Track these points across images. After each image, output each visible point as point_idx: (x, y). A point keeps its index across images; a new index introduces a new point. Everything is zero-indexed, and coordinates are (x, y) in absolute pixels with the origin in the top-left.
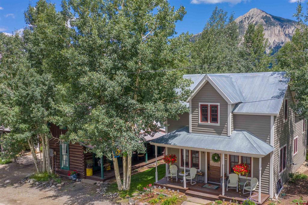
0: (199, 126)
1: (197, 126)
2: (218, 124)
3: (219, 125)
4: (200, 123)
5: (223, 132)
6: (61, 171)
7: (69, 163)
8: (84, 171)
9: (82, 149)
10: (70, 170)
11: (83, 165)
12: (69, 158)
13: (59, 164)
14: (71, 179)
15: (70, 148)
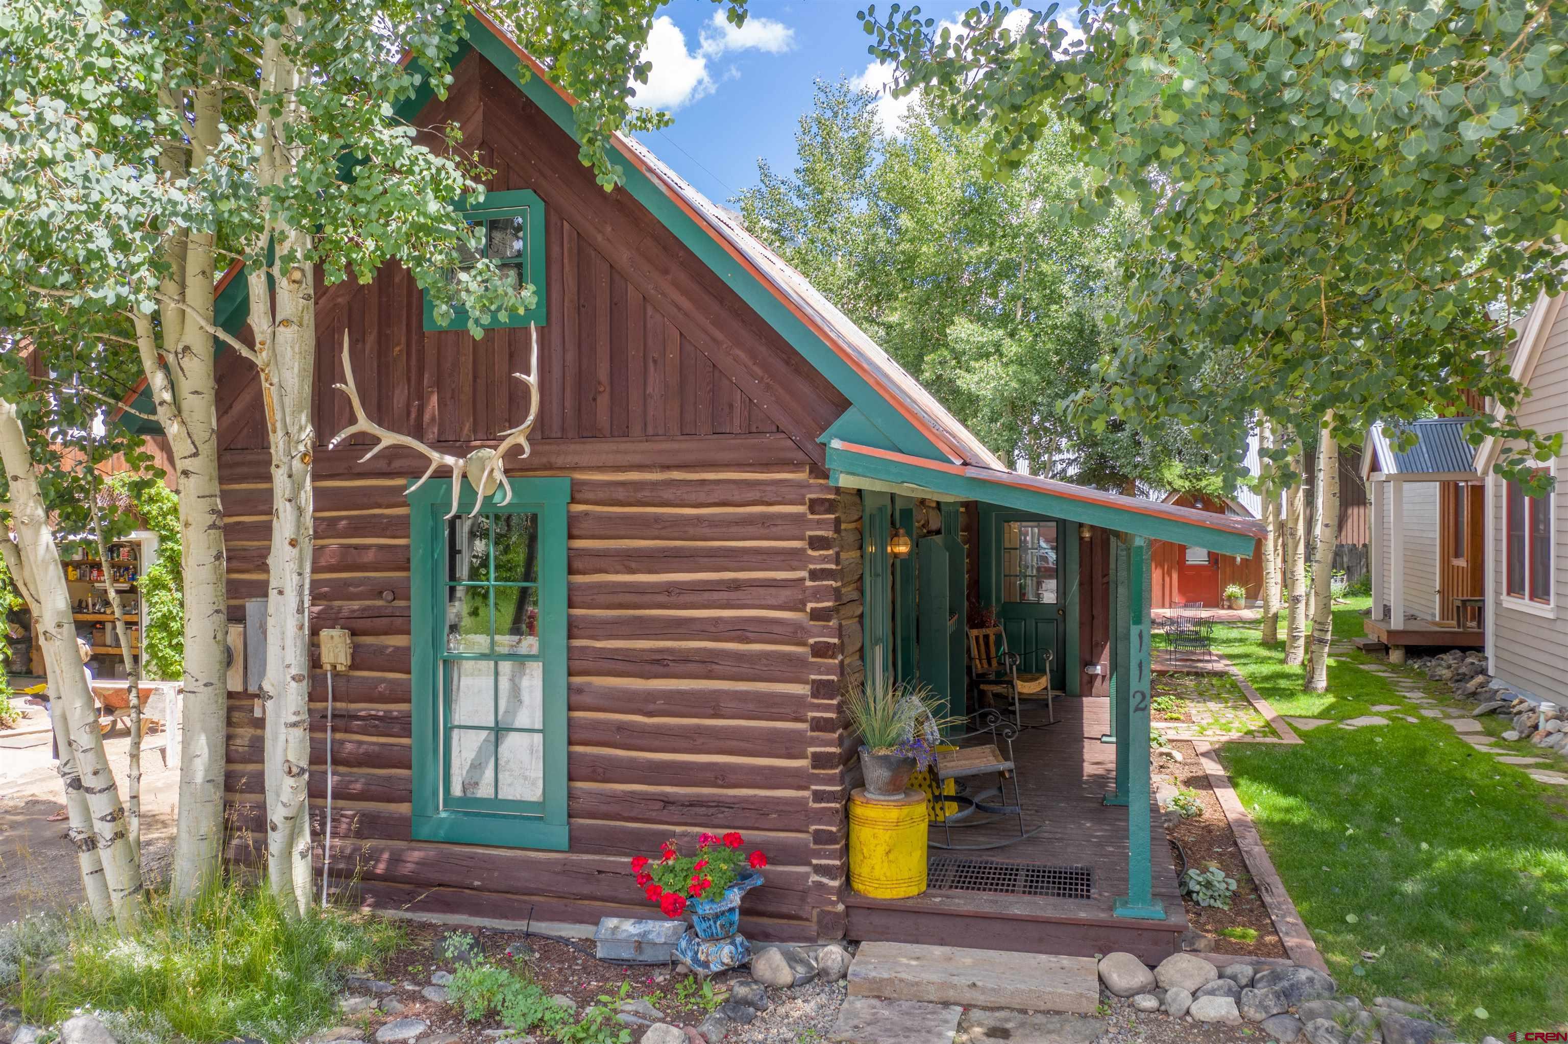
6: (419, 863)
7: (570, 755)
8: (830, 838)
9: (817, 543)
10: (576, 843)
11: (819, 761)
12: (570, 688)
13: (389, 778)
14: (626, 954)
15: (578, 564)
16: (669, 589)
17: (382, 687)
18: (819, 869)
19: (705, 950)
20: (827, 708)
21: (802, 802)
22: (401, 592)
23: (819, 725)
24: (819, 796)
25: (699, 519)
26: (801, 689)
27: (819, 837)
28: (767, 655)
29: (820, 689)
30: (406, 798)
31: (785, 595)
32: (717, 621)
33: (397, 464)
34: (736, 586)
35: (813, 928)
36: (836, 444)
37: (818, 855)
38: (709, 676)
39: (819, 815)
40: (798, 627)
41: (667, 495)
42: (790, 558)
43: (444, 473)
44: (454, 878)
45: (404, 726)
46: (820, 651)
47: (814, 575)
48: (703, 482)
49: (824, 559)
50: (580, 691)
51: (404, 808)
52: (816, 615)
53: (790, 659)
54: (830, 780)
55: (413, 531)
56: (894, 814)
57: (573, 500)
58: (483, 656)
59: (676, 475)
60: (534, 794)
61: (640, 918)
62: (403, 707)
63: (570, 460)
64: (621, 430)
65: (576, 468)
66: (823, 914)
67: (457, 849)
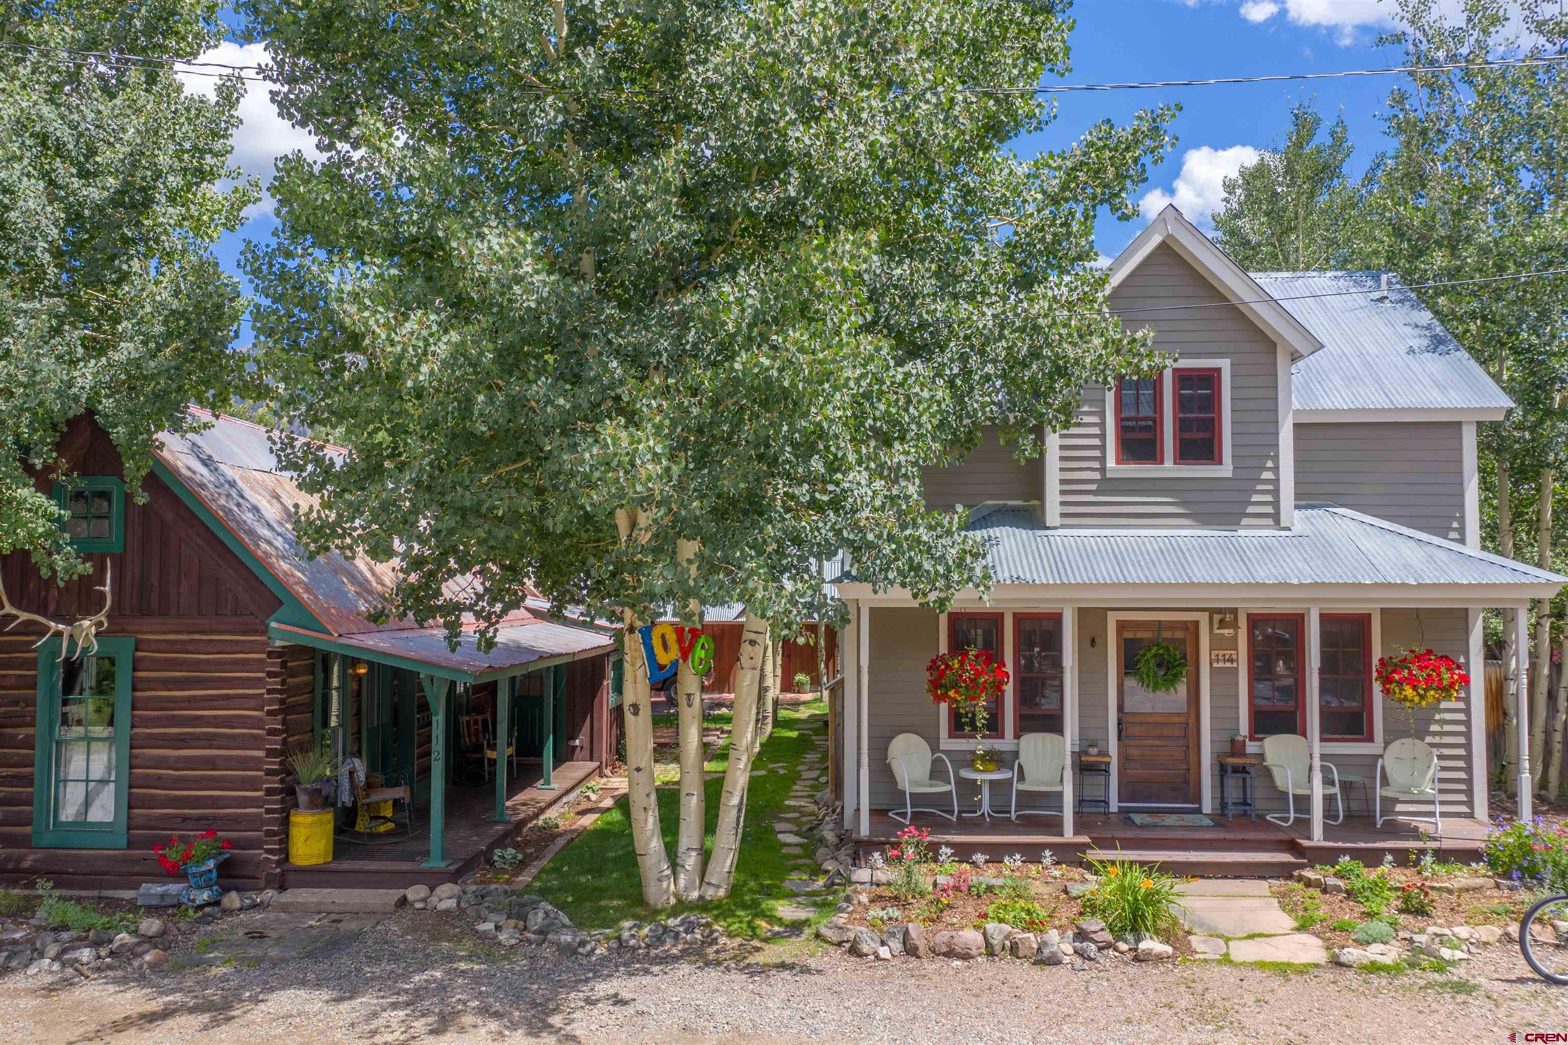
0: (1108, 485)
1: (1094, 487)
2: (1225, 470)
3: (1229, 474)
4: (1113, 470)
5: (1251, 509)
6: (35, 861)
7: (130, 794)
8: (274, 833)
9: (270, 674)
10: (131, 844)
11: (269, 792)
12: (131, 756)
13: (19, 812)
14: (154, 902)
15: (140, 686)
16: (190, 699)
17: (16, 758)
18: (268, 851)
19: (194, 894)
20: (274, 763)
21: (259, 815)
22: (31, 702)
23: (269, 772)
24: (268, 811)
25: (208, 661)
26: (261, 754)
27: (269, 833)
28: (244, 735)
29: (270, 753)
30: (29, 823)
31: (253, 703)
32: (215, 717)
33: (31, 628)
34: (227, 697)
35: (262, 883)
36: (273, 624)
37: (267, 843)
38: (210, 748)
39: (268, 822)
40: (260, 719)
41: (190, 648)
42: (258, 682)
43: (59, 634)
44: (56, 868)
45: (28, 781)
46: (271, 732)
47: (269, 692)
48: (210, 641)
49: (275, 683)
50: (137, 757)
51: (28, 829)
52: (269, 713)
53: (255, 737)
54: (275, 802)
55: (40, 666)
56: (310, 819)
57: (137, 649)
58: (81, 739)
59: (197, 637)
60: (109, 818)
61: (165, 884)
62: (29, 770)
63: (134, 628)
64: (163, 612)
65: (139, 632)
66: (268, 874)
67: (60, 852)
